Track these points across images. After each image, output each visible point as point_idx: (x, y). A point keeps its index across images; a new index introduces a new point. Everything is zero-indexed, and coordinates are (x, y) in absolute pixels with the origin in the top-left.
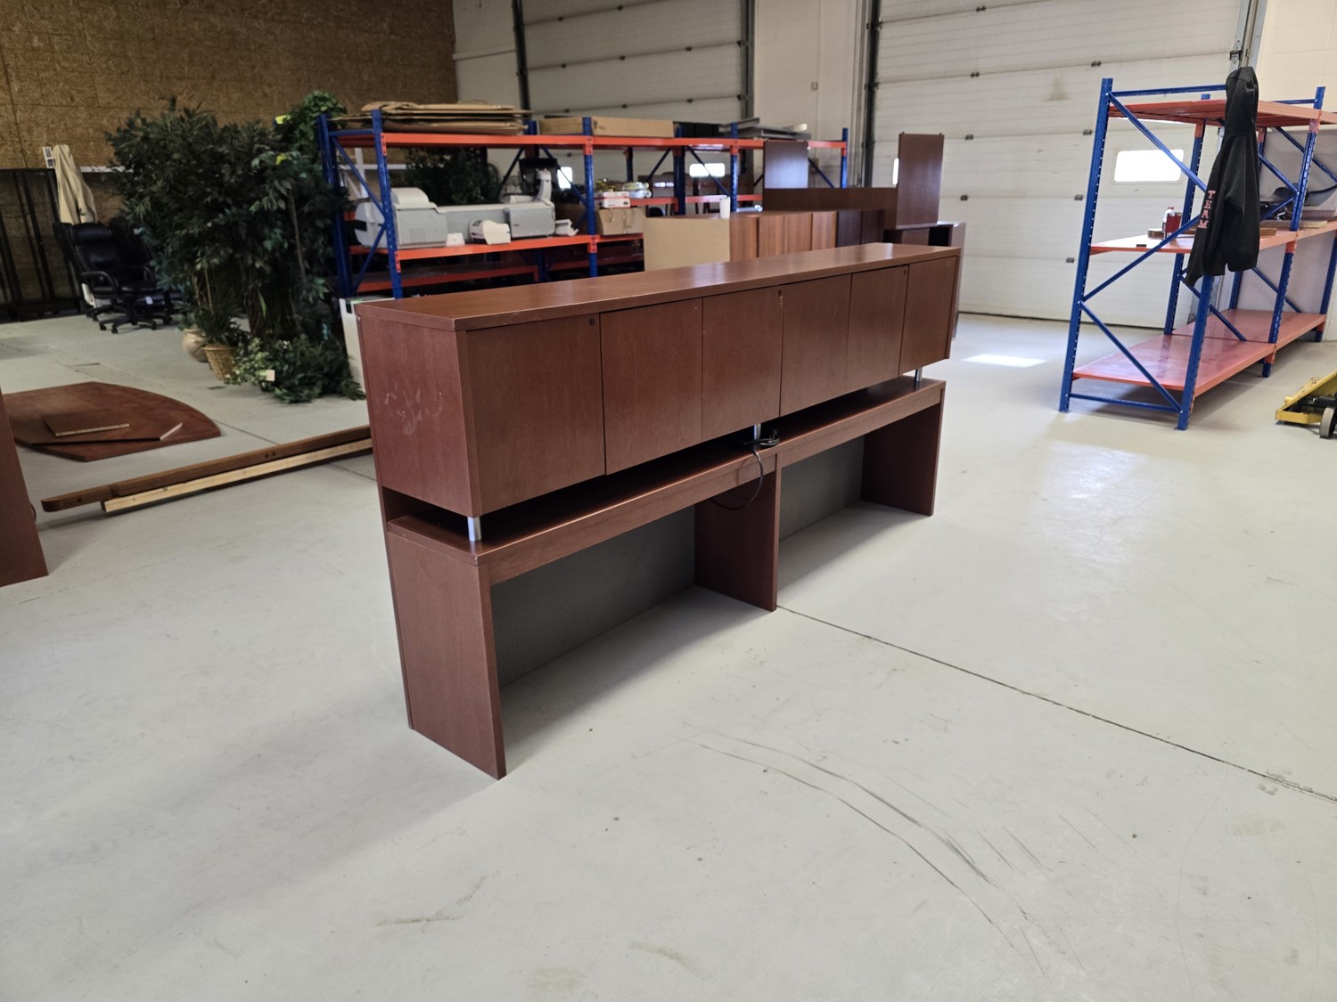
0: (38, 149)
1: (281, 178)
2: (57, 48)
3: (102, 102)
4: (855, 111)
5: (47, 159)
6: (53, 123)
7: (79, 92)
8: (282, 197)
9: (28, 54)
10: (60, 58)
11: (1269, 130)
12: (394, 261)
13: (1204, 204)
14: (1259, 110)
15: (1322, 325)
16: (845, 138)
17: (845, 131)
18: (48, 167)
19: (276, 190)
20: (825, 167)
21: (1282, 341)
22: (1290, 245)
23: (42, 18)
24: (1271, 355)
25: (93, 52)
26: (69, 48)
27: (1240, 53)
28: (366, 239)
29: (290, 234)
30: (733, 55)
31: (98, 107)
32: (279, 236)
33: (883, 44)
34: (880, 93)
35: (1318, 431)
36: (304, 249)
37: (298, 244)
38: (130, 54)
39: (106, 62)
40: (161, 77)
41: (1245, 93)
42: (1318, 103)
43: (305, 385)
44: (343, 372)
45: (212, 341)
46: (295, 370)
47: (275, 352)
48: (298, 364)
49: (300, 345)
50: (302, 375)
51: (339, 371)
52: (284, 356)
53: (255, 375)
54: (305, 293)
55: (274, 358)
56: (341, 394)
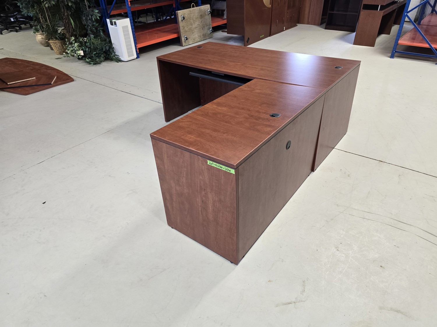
12: (127, 1)
43: (97, 56)
44: (111, 50)
45: (52, 39)
46: (91, 50)
47: (81, 43)
48: (92, 47)
49: (91, 39)
50: (95, 53)
51: (109, 50)
52: (85, 45)
53: (75, 53)
54: (90, 16)
55: (82, 45)
56: (111, 60)
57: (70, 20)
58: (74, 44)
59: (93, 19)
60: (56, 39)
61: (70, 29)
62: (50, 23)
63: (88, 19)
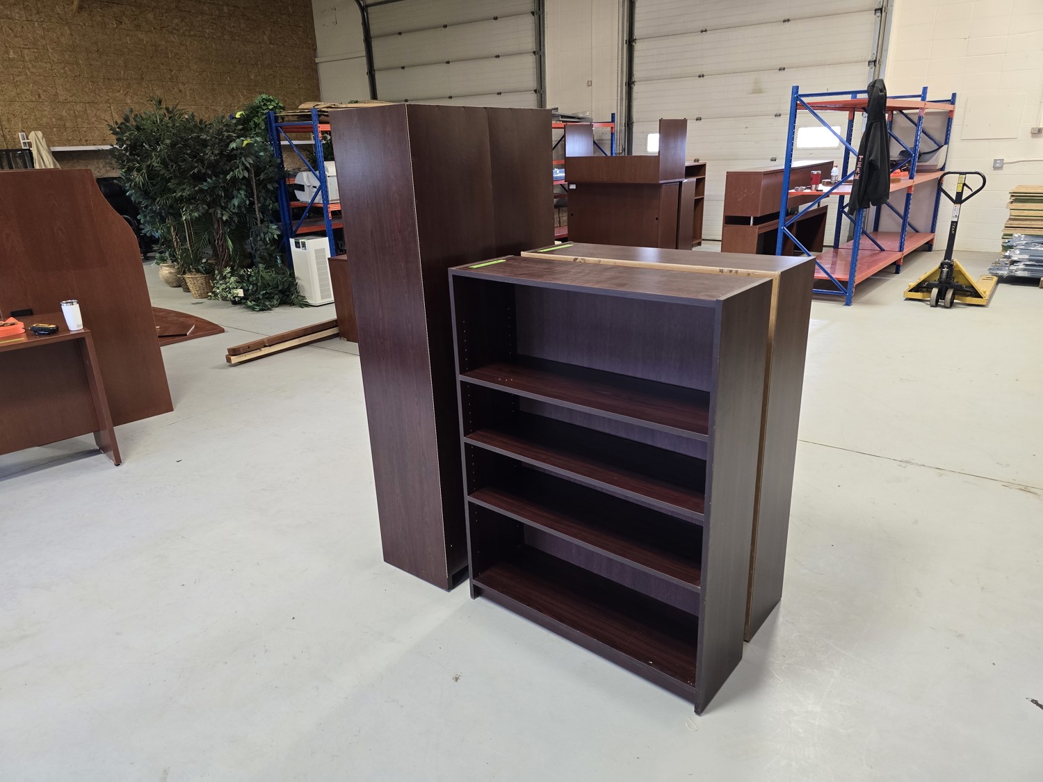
0: (15, 135)
1: (246, 156)
2: (27, 59)
3: (61, 98)
4: (619, 101)
5: (22, 141)
6: (25, 114)
7: (45, 91)
8: (246, 169)
9: (6, 63)
10: (30, 66)
11: (894, 112)
12: (327, 211)
13: (857, 164)
14: (887, 105)
15: (932, 240)
16: (613, 121)
17: (613, 115)
18: (23, 148)
19: (243, 164)
20: (599, 140)
21: (907, 251)
22: (910, 188)
23: (16, 36)
24: (900, 259)
25: (53, 61)
26: (36, 58)
27: (875, 61)
28: (304, 197)
29: (250, 194)
30: (530, 61)
31: (58, 102)
32: (243, 196)
33: (636, 54)
34: (636, 88)
35: (929, 303)
36: (260, 205)
37: (256, 201)
38: (81, 62)
39: (64, 68)
40: (104, 79)
41: (879, 96)
42: (923, 97)
43: (266, 298)
44: (292, 289)
45: (190, 271)
46: (257, 288)
47: (241, 277)
48: (259, 284)
49: (259, 271)
50: (264, 292)
51: (289, 288)
52: (248, 280)
53: (230, 293)
54: (262, 235)
55: (241, 281)
56: (292, 304)
57: (227, 241)
58: (230, 278)
59: (267, 239)
60: (198, 271)
61: (224, 256)
62: (191, 246)
63: (259, 238)
